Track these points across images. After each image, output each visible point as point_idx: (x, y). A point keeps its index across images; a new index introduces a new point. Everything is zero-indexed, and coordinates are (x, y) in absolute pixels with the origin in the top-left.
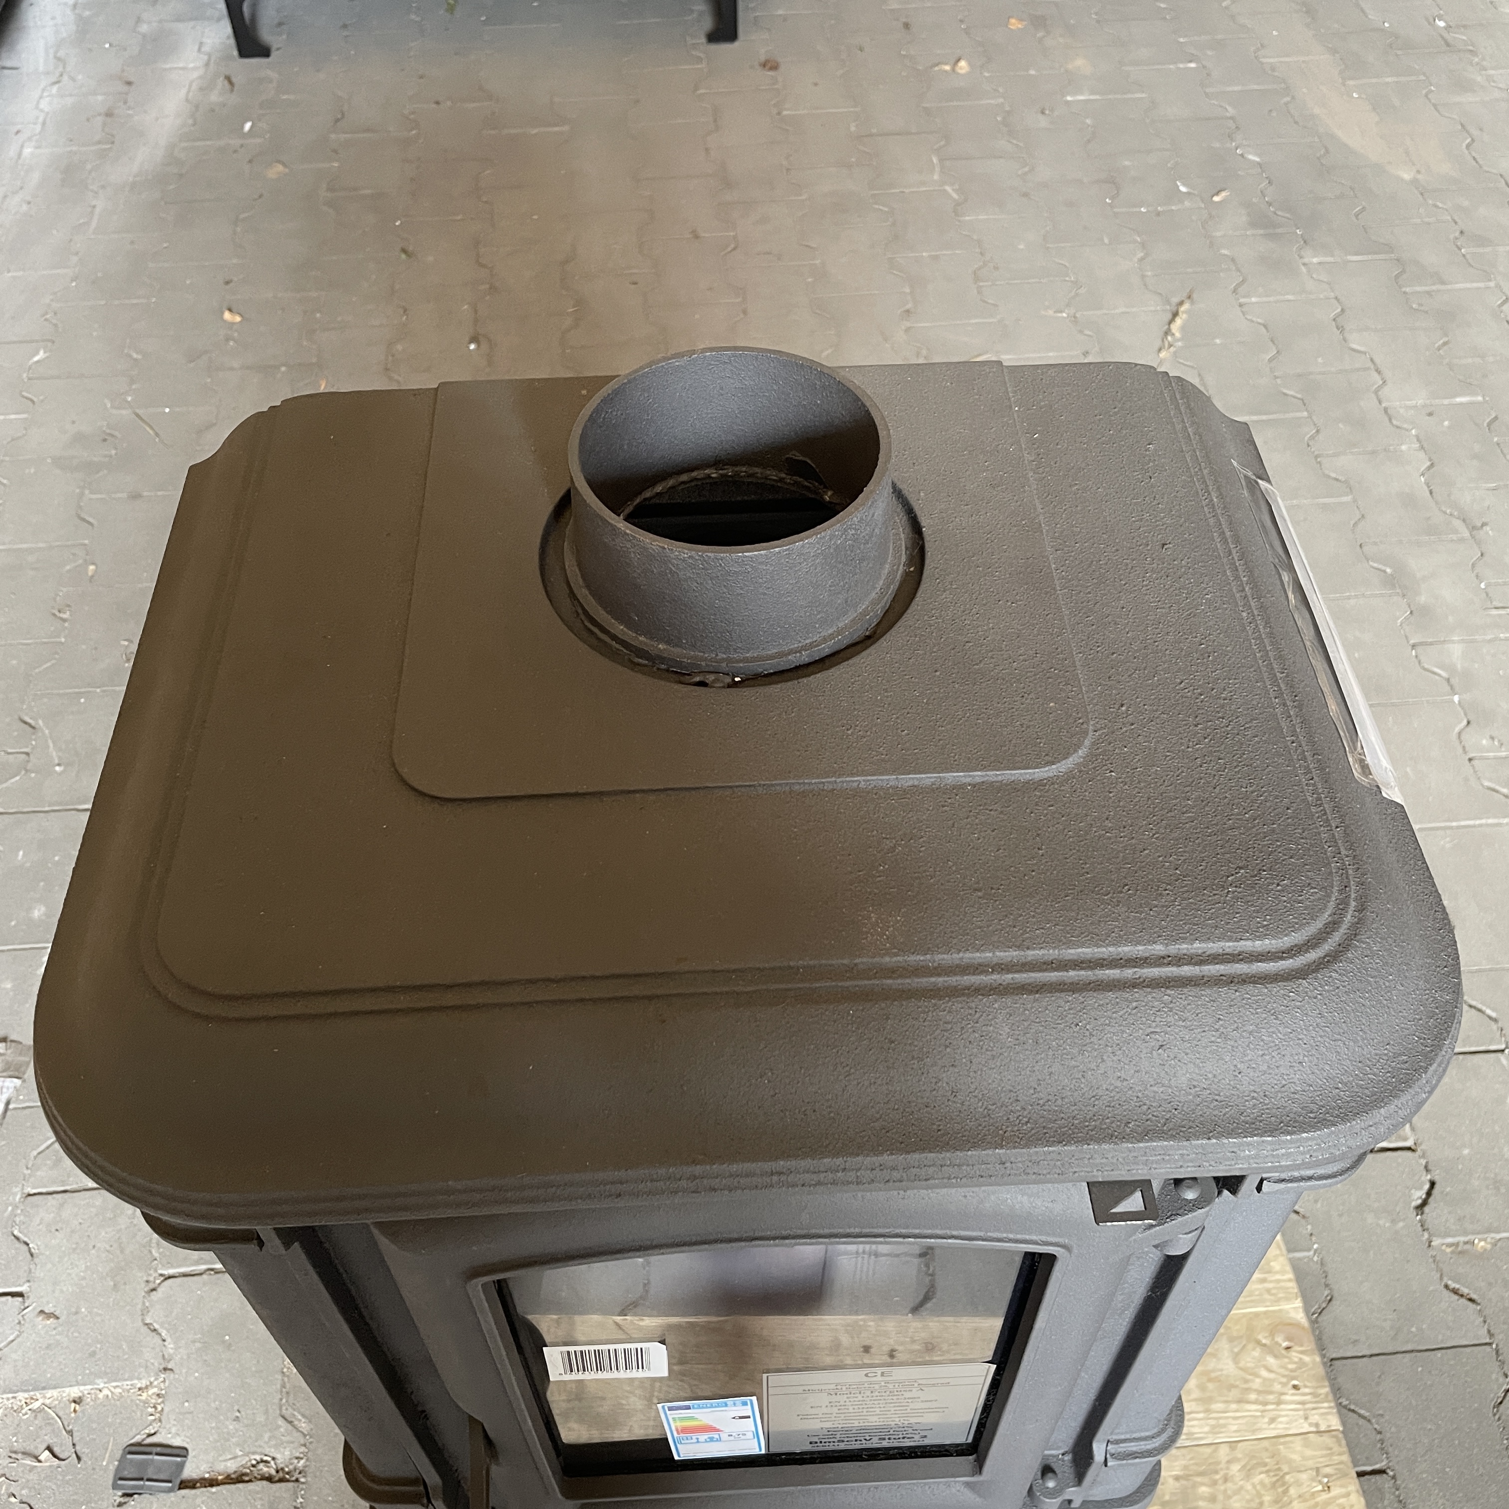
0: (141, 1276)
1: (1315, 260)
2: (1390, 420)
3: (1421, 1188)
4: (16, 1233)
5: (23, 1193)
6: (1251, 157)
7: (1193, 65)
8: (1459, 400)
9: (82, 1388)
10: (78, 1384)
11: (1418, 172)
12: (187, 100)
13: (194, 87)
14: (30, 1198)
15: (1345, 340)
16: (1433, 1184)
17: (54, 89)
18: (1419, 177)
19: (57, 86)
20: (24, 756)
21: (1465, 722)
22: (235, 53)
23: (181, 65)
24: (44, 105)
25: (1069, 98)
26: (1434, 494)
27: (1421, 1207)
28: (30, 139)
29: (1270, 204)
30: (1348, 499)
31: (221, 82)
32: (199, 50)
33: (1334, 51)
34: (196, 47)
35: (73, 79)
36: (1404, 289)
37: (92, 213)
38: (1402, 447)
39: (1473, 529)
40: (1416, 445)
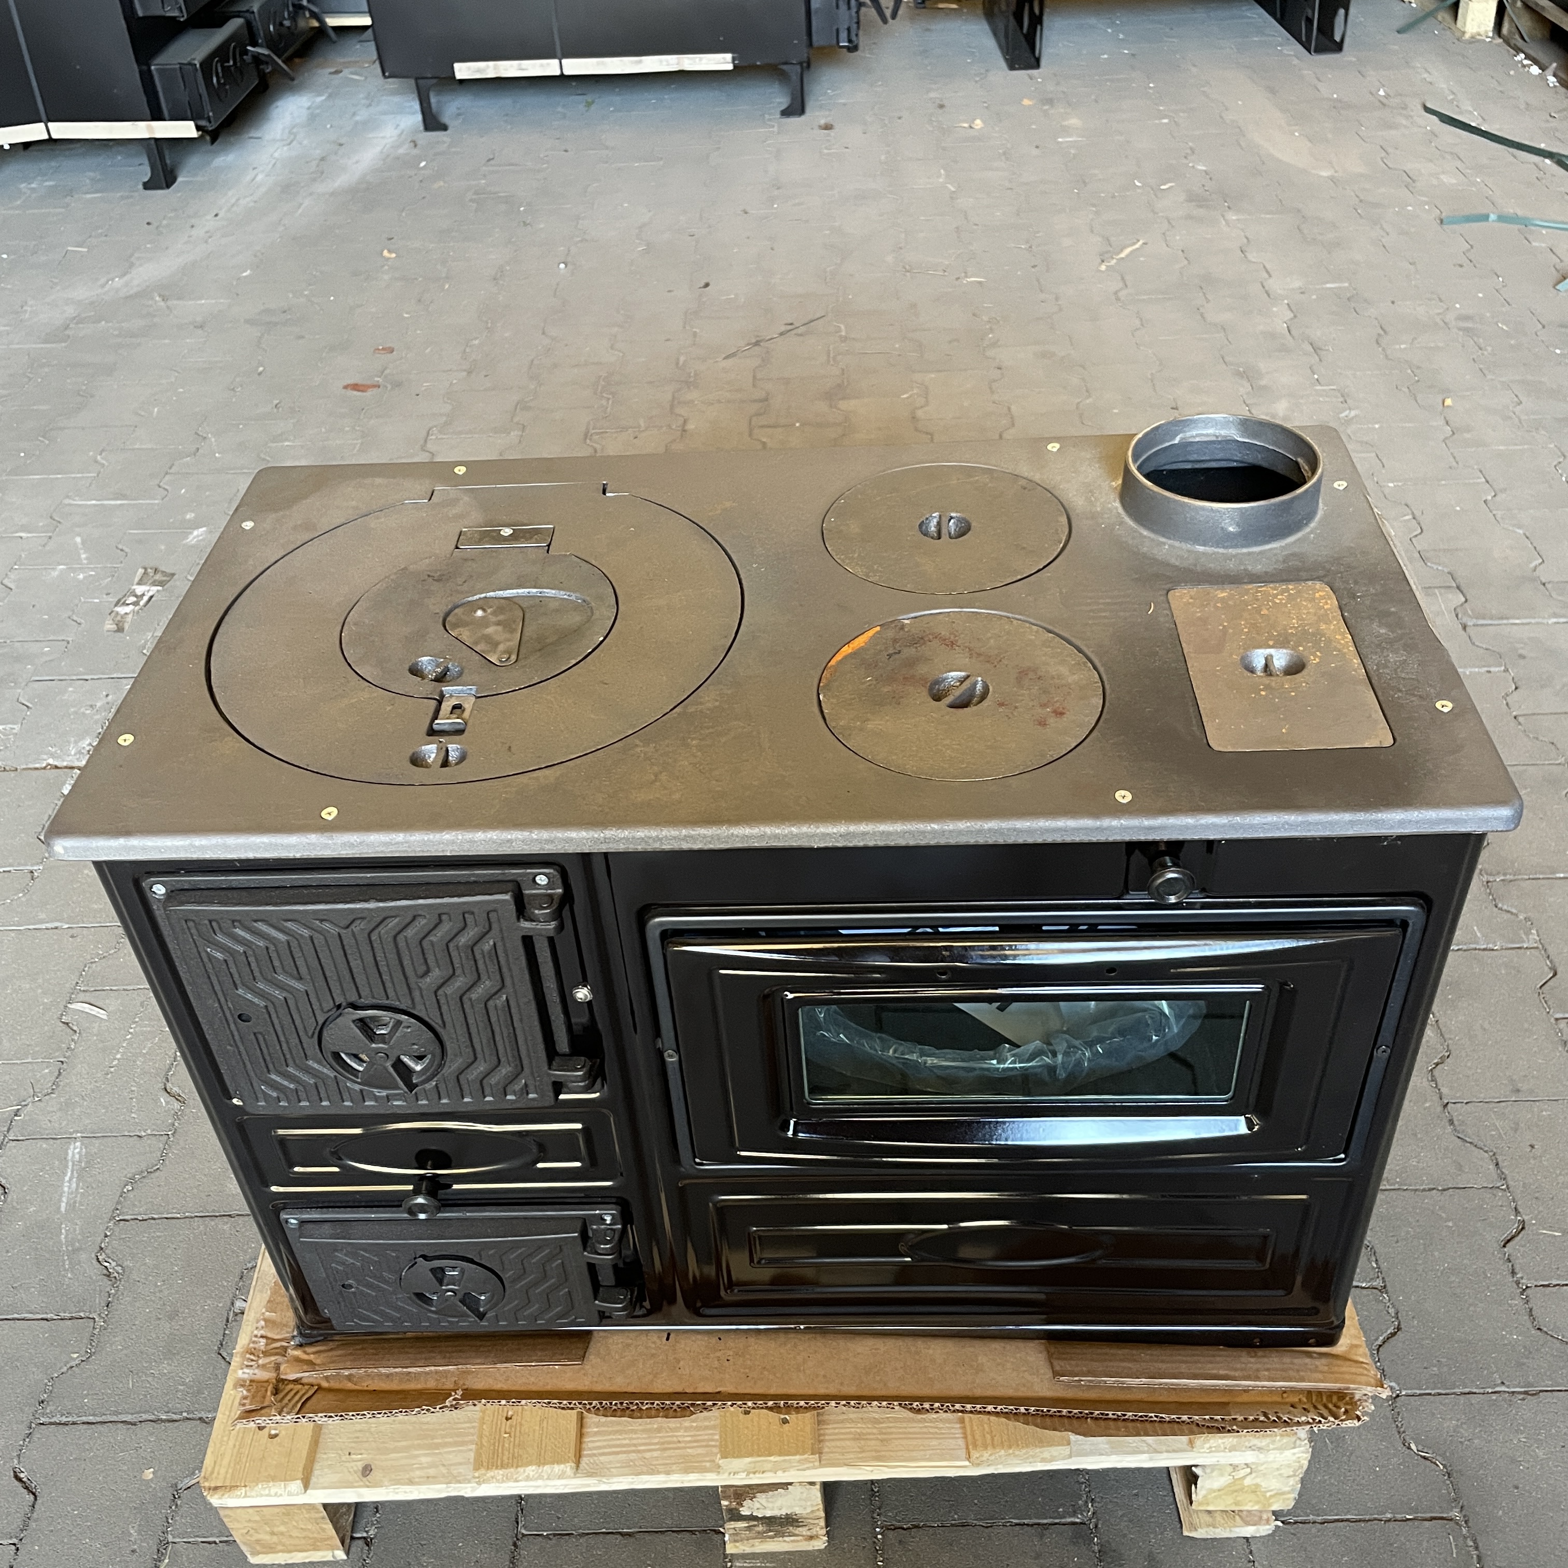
1: (1234, 217)
2: (1269, 296)
4: (144, 652)
5: (152, 635)
6: (1198, 167)
7: (1166, 121)
11: (1336, 172)
12: (382, 152)
13: (388, 147)
15: (1246, 257)
17: (285, 148)
19: (288, 146)
20: (194, 450)
22: (422, 128)
23: (381, 135)
24: (276, 155)
25: (1060, 140)
26: (1291, 331)
29: (1207, 191)
30: (1221, 334)
31: (408, 144)
32: (396, 129)
33: (1285, 111)
34: (395, 126)
35: (300, 143)
36: (1302, 231)
37: (299, 207)
38: (1273, 309)
39: (1318, 348)
40: (1286, 308)
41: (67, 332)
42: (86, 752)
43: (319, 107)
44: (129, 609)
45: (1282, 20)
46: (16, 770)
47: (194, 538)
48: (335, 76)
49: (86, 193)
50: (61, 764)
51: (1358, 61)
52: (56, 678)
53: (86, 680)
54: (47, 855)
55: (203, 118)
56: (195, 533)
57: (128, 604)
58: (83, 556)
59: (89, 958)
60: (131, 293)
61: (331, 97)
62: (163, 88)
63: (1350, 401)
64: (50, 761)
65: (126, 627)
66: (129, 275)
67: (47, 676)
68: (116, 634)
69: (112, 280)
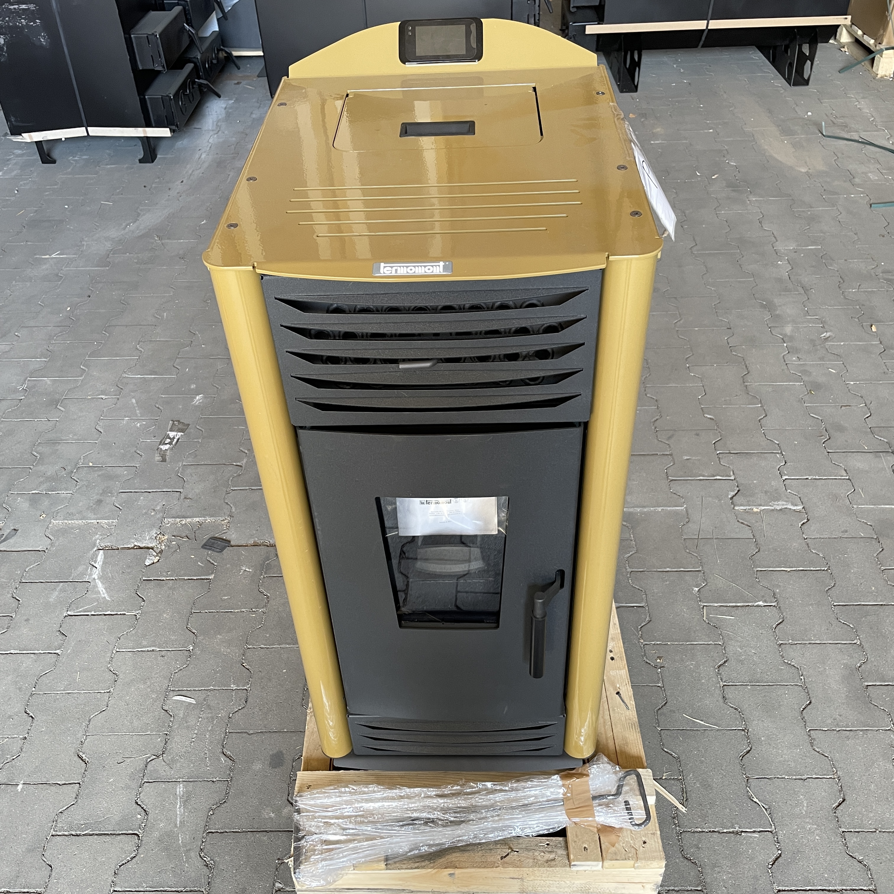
0: (225, 489)
1: (754, 199)
2: (777, 254)
3: (734, 491)
4: (179, 475)
5: (182, 464)
6: (732, 163)
7: (711, 131)
8: (809, 247)
9: (200, 518)
10: (199, 517)
11: (809, 169)
14: (185, 466)
15: (762, 226)
16: (739, 491)
17: (216, 136)
18: (809, 171)
20: (190, 342)
21: (787, 352)
24: (211, 141)
26: (791, 279)
27: (732, 498)
28: (205, 152)
29: (737, 180)
30: (752, 279)
33: (778, 126)
35: (223, 133)
36: (793, 210)
38: (779, 262)
39: (806, 290)
40: (787, 262)
41: (108, 260)
42: (154, 538)
43: (231, 108)
44: (167, 447)
45: (774, 63)
46: (118, 549)
47: (197, 401)
48: (238, 86)
49: (107, 165)
50: (142, 546)
51: (818, 92)
52: (133, 491)
53: (149, 492)
54: (142, 604)
55: (174, 125)
56: (197, 398)
57: (167, 444)
58: (138, 411)
59: (173, 670)
60: (141, 234)
61: (237, 100)
62: (152, 108)
63: (826, 326)
64: (136, 544)
65: (167, 459)
66: (138, 222)
67: (128, 489)
68: (162, 463)
69: (129, 224)
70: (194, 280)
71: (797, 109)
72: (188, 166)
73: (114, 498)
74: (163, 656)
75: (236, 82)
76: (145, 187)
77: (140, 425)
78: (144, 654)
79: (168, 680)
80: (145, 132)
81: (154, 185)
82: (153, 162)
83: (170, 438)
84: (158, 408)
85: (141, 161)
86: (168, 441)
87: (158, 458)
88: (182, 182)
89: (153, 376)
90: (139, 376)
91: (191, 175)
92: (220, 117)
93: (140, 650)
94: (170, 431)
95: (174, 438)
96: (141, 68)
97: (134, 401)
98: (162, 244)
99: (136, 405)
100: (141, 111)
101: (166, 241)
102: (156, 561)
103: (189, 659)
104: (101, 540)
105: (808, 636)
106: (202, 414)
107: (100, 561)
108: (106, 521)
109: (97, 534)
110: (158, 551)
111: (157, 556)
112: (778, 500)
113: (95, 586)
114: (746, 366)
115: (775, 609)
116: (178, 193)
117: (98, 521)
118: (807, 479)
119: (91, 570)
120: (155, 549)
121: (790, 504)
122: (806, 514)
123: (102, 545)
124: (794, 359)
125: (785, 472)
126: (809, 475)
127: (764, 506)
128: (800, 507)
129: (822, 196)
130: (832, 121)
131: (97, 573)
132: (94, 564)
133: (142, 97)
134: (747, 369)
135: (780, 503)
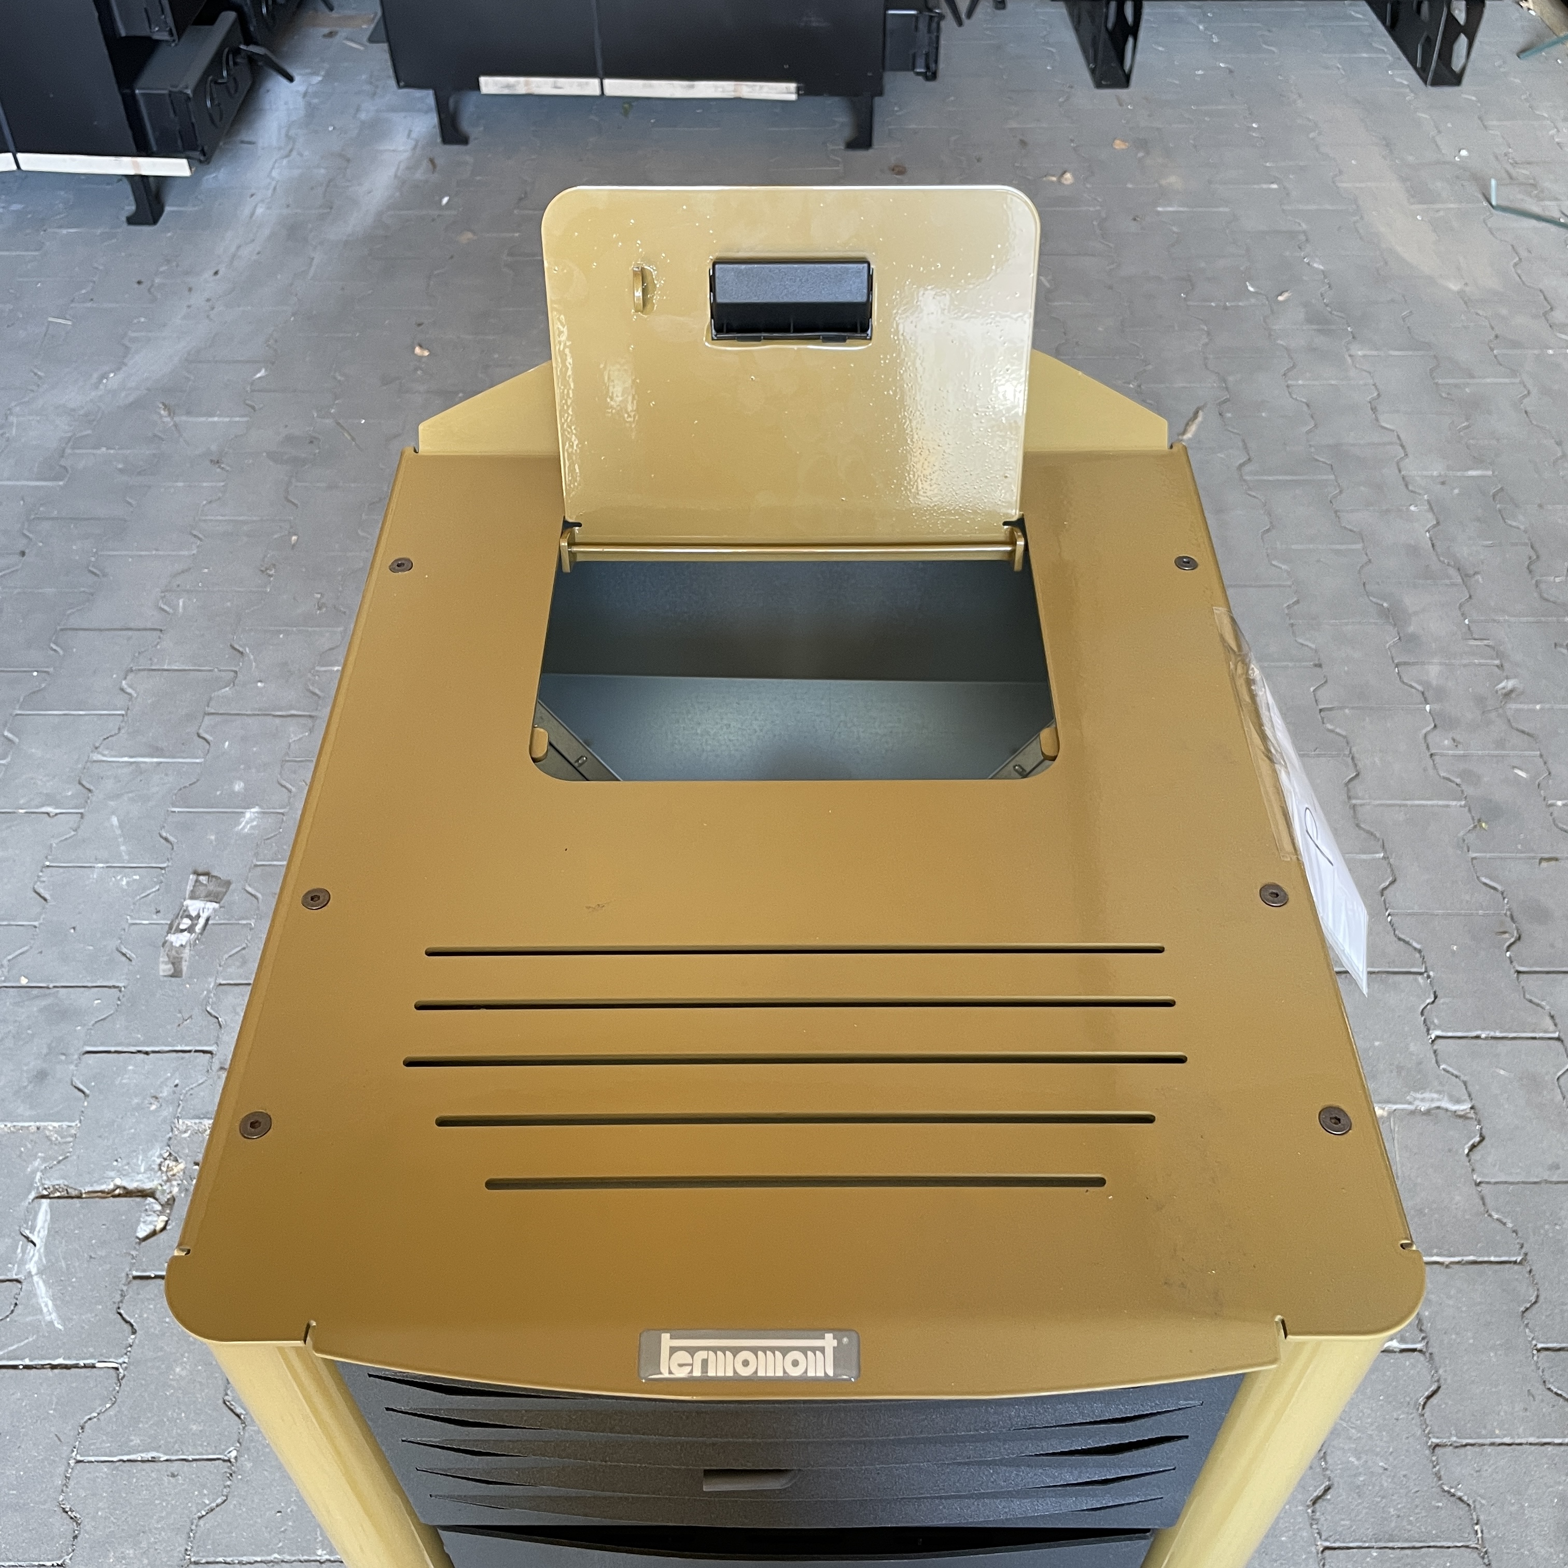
1: (1360, 353)
4: (208, 1009)
5: (215, 982)
6: (1315, 265)
8: (1469, 473)
12: (396, 176)
13: (402, 166)
14: (221, 987)
15: (1377, 420)
17: (285, 162)
18: (1467, 289)
19: (287, 159)
20: (232, 674)
21: (1433, 725)
22: (439, 140)
23: (392, 147)
24: (275, 174)
25: (1160, 209)
26: (1436, 548)
28: (262, 201)
31: (425, 163)
32: (409, 136)
34: (407, 132)
35: (301, 155)
36: (1436, 381)
37: (310, 265)
38: (1412, 508)
39: (1466, 576)
40: (1426, 507)
41: (62, 462)
42: (156, 1167)
43: (316, 94)
44: (184, 938)
45: (1392, 28)
46: (79, 1197)
47: (247, 823)
48: (328, 41)
49: (61, 227)
50: (132, 1186)
51: (1479, 101)
52: (113, 1049)
53: (147, 1053)
54: (131, 1341)
55: (195, 149)
56: (248, 815)
57: (184, 930)
58: (123, 848)
59: (194, 1509)
60: (131, 399)
61: (328, 76)
62: (149, 114)
63: (1506, 665)
64: (118, 1182)
65: (185, 969)
66: (124, 369)
67: (102, 1044)
68: (173, 979)
69: (105, 376)
70: (241, 518)
71: (1438, 139)
72: (229, 234)
73: (72, 1067)
74: (173, 1476)
75: (326, 30)
76: (139, 283)
77: (128, 883)
78: (134, 1468)
79: (184, 1536)
80: (136, 165)
81: (157, 281)
82: (155, 221)
83: (189, 917)
84: (166, 839)
85: (131, 221)
86: (186, 923)
87: (165, 968)
88: (216, 273)
89: (155, 760)
90: (126, 759)
91: (234, 256)
92: (294, 118)
93: (125, 1458)
94: (193, 897)
95: (198, 916)
96: (123, 34)
97: (115, 820)
98: (176, 425)
99: (118, 832)
100: (126, 122)
101: (184, 418)
102: (160, 1225)
103: (229, 1483)
104: (44, 1172)
105: (1489, 1427)
106: (256, 855)
107: (43, 1227)
108: (56, 1124)
109: (36, 1157)
110: (164, 1199)
111: (161, 1213)
112: (1422, 1088)
113: (32, 1294)
114: (1353, 758)
115: (1421, 1357)
116: (208, 300)
117: (38, 1124)
118: (1478, 1037)
119: (24, 1251)
120: (158, 1195)
121: (1446, 1098)
122: (1479, 1123)
123: (48, 1183)
124: (1446, 742)
125: (1436, 1021)
126: (1483, 1029)
127: (1395, 1103)
128: (1464, 1107)
129: (1492, 350)
130: (1507, 172)
131: (36, 1258)
132: (30, 1236)
133: (127, 91)
134: (1356, 765)
135: (1427, 1095)
